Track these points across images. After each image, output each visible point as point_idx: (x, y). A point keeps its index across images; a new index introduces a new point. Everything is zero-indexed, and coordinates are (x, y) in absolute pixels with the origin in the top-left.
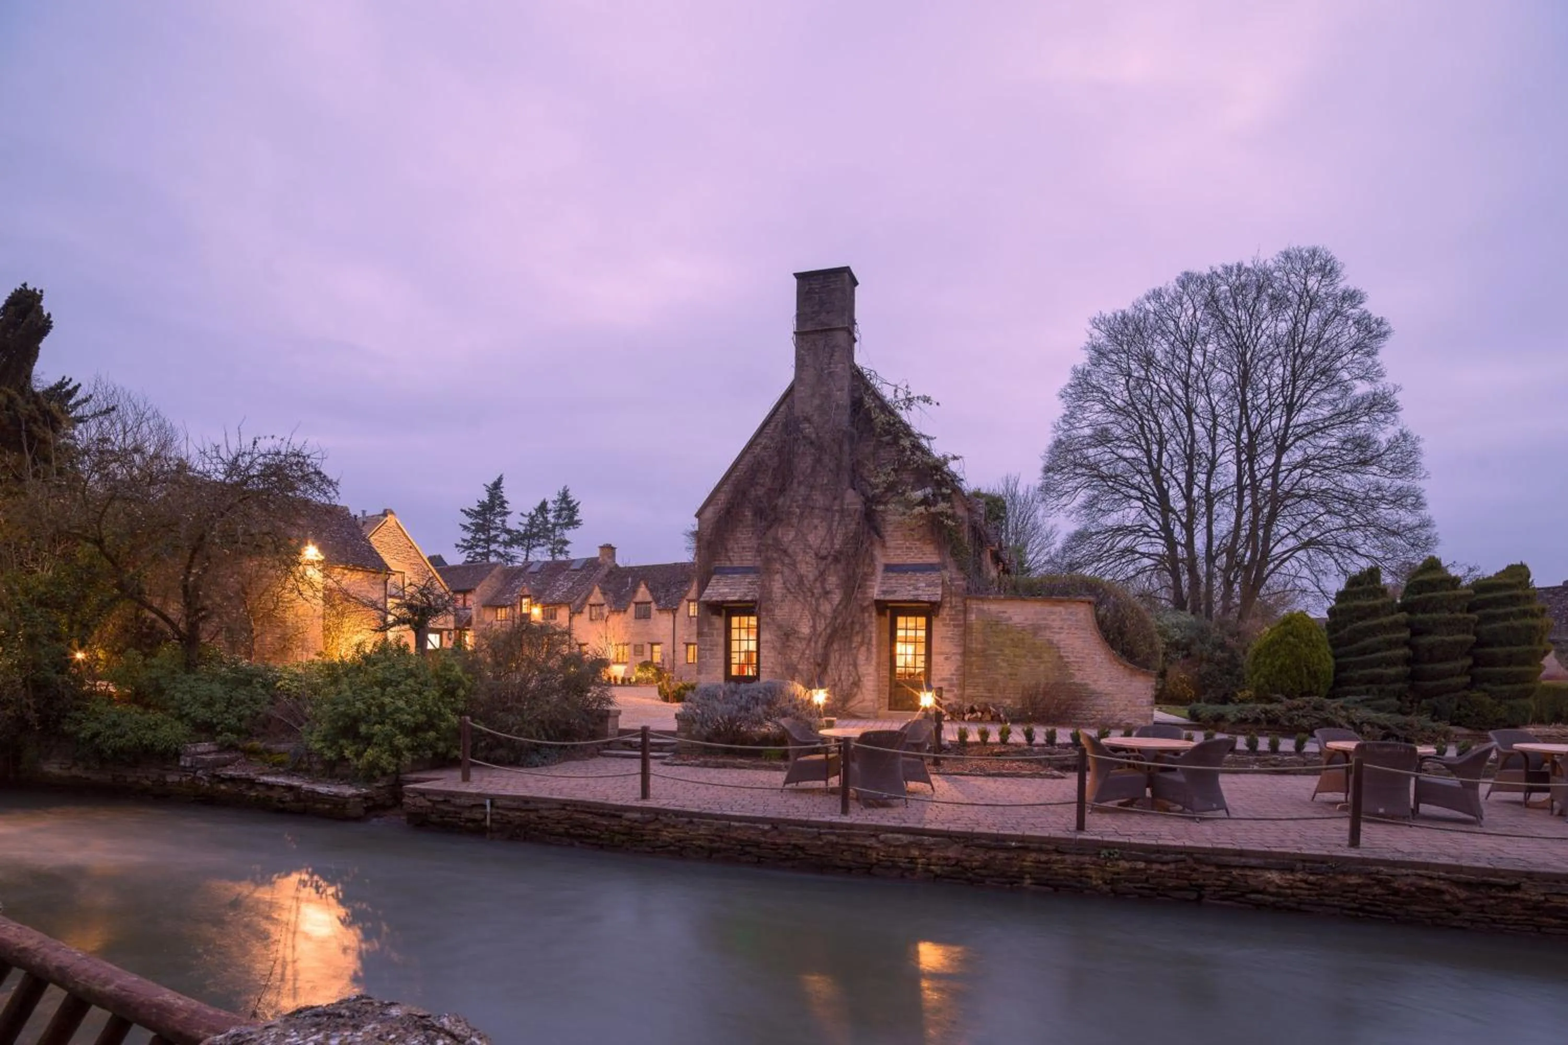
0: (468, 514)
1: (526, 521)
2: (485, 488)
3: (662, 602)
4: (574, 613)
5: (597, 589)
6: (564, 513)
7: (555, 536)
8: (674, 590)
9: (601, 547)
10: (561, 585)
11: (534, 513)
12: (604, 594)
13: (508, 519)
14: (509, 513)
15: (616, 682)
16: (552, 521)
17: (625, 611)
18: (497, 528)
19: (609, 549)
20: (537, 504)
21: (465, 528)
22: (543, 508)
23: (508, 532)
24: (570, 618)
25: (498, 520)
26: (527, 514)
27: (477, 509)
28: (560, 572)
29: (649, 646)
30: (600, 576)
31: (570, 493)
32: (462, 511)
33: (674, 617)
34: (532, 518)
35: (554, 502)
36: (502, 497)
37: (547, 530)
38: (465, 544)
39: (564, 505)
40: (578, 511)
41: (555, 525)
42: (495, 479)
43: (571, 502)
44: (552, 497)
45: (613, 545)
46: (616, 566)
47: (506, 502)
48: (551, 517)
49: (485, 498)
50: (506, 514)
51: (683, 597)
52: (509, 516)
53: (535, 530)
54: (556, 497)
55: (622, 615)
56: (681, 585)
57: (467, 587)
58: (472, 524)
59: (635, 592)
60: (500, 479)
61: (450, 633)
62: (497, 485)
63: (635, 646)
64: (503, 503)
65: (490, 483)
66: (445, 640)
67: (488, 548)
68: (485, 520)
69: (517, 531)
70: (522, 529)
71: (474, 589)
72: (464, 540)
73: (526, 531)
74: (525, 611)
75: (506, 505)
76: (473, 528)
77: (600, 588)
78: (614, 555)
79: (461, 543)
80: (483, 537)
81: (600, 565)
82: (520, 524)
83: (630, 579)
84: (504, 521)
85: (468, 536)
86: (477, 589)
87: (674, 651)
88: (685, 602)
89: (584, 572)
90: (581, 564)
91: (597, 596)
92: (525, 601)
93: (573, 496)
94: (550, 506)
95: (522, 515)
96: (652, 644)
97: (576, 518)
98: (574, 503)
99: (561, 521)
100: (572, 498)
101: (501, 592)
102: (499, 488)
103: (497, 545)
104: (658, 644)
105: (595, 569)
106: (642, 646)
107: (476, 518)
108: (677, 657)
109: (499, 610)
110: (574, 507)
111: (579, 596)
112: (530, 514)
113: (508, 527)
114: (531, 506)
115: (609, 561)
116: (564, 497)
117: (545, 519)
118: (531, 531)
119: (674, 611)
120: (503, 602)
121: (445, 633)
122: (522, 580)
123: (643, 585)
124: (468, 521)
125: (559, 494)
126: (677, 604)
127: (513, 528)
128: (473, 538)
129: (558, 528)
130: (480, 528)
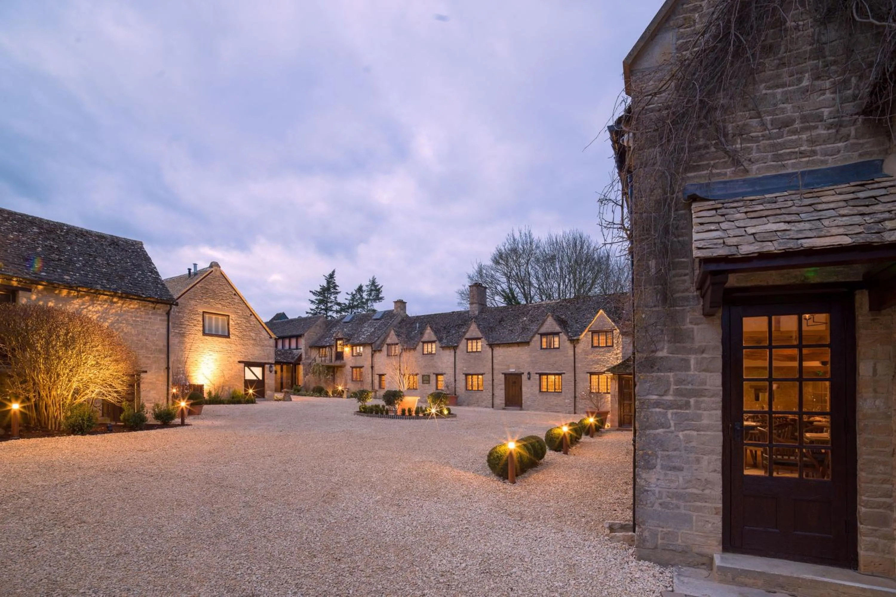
0: (314, 294)
1: (349, 297)
2: (324, 278)
3: (445, 341)
4: (375, 351)
5: (392, 332)
6: (373, 293)
7: (368, 306)
8: (454, 332)
9: (395, 302)
10: (366, 330)
11: (354, 293)
12: (398, 336)
13: (338, 296)
14: (339, 292)
15: (410, 415)
16: (366, 297)
17: (415, 349)
18: (331, 302)
19: (401, 304)
20: (356, 287)
21: (312, 302)
22: (360, 289)
23: (339, 304)
24: (372, 355)
25: (332, 297)
26: (350, 293)
27: (319, 290)
28: (365, 322)
29: (434, 376)
30: (395, 323)
31: (376, 280)
32: (310, 291)
33: (455, 353)
34: (353, 295)
35: (367, 286)
36: (334, 283)
37: (362, 302)
38: (312, 312)
39: (373, 288)
40: (381, 291)
41: (367, 300)
42: (330, 272)
43: (377, 286)
44: (365, 283)
45: (404, 301)
46: (407, 315)
47: (338, 286)
48: (365, 295)
49: (325, 284)
50: (337, 293)
51: (461, 337)
52: (339, 294)
53: (355, 303)
54: (368, 283)
55: (412, 352)
56: (459, 328)
57: (298, 333)
58: (317, 300)
59: (422, 334)
60: (334, 272)
61: (271, 367)
62: (332, 276)
63: (423, 376)
64: (335, 286)
65: (327, 275)
66: (267, 372)
67: (327, 314)
68: (324, 297)
69: (345, 304)
70: (347, 302)
71: (304, 335)
72: (312, 310)
73: (350, 304)
74: (339, 350)
75: (337, 288)
76: (317, 302)
77: (395, 331)
78: (405, 307)
79: (310, 311)
80: (323, 307)
81: (394, 315)
82: (346, 299)
83: (418, 325)
84: (336, 298)
85: (314, 307)
86: (306, 334)
87: (455, 381)
88: (464, 341)
89: (383, 320)
90: (381, 315)
91: (392, 338)
92: (339, 342)
93: (379, 282)
94: (364, 288)
95: (347, 293)
96: (437, 375)
97: (380, 296)
98: (379, 286)
99: (371, 298)
100: (378, 284)
101: (323, 337)
102: (333, 278)
103: (332, 312)
104: (442, 374)
105: (391, 318)
106: (429, 376)
107: (319, 296)
108: (457, 385)
109: (321, 349)
110: (379, 289)
111: (379, 338)
112: (352, 293)
113: (339, 301)
114: (353, 289)
115: (402, 312)
116: (373, 283)
117: (361, 296)
118: (353, 304)
119: (455, 348)
120: (324, 343)
121: (267, 366)
122: (338, 327)
123: (429, 328)
124: (314, 298)
125: (370, 281)
126: (457, 343)
127: (342, 302)
128: (317, 308)
129: (369, 302)
130: (320, 302)
